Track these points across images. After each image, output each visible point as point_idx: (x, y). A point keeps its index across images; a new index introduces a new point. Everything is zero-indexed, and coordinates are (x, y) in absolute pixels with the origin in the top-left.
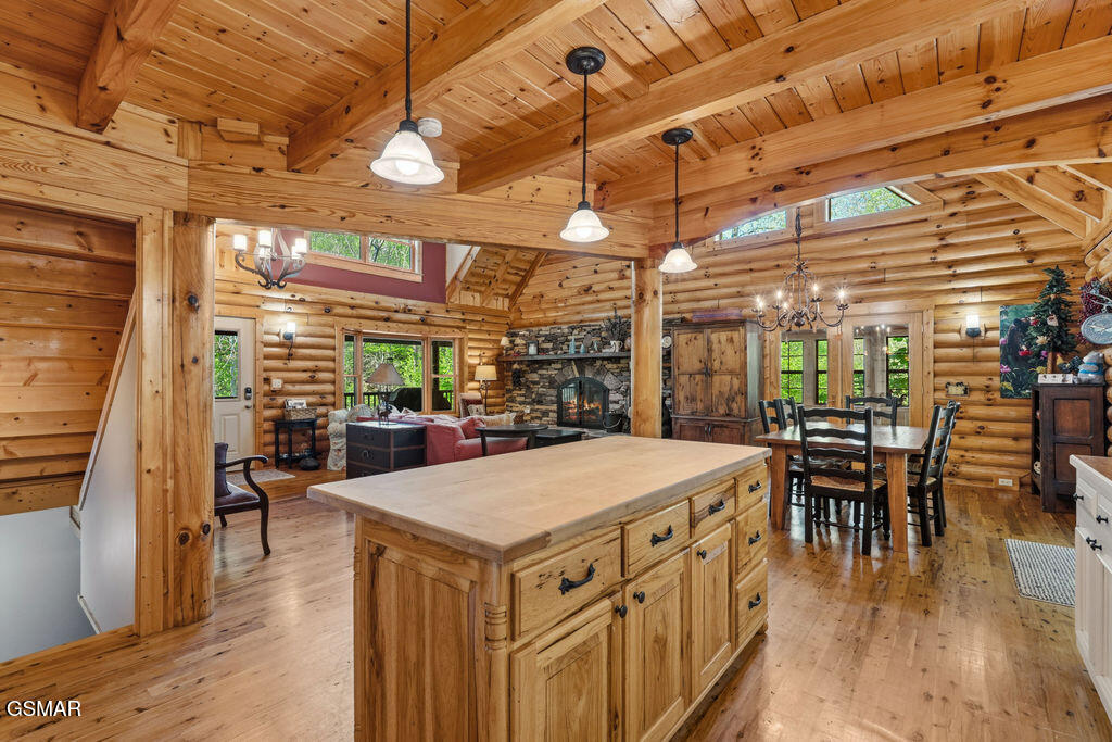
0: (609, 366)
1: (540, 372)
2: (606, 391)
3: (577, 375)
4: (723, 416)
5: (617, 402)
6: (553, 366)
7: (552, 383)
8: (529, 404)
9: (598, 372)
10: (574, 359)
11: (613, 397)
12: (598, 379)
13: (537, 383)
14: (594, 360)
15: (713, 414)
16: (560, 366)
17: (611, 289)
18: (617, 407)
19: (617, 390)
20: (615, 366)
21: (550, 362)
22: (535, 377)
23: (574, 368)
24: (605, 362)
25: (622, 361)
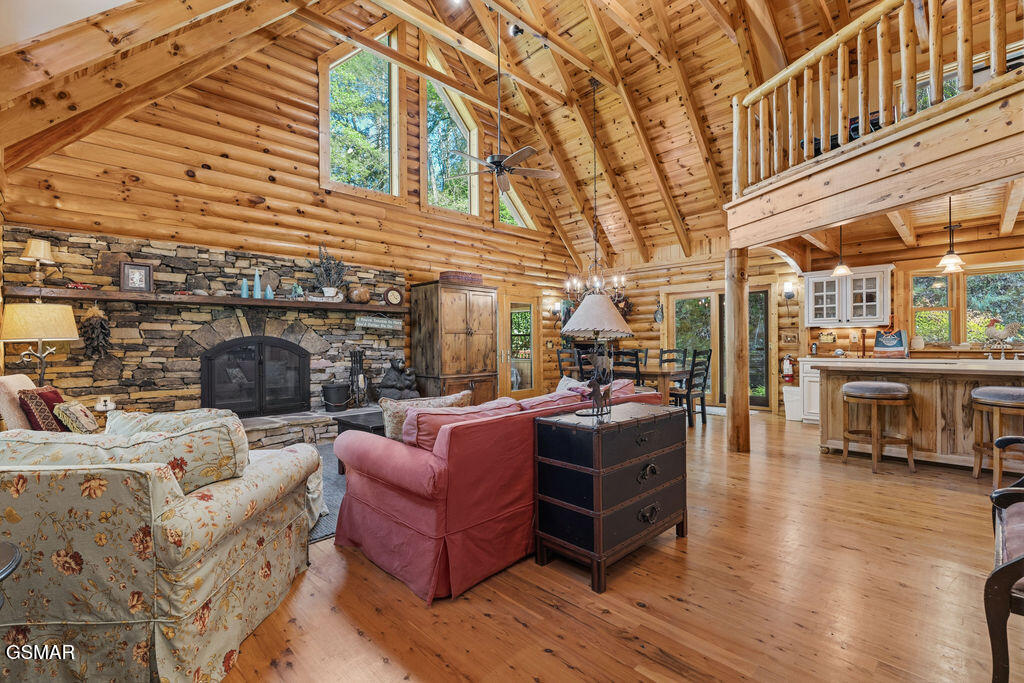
0: (307, 320)
1: (146, 326)
2: (305, 356)
3: (247, 333)
4: (481, 372)
5: (322, 371)
6: (185, 315)
7: (183, 347)
8: (110, 391)
9: (292, 329)
10: (242, 307)
11: (315, 363)
12: (291, 339)
13: (145, 347)
14: (284, 309)
15: (475, 370)
16: (205, 317)
17: (300, 213)
18: (324, 377)
19: (323, 354)
20: (320, 322)
21: (176, 308)
22: (132, 335)
23: (243, 321)
24: (303, 315)
25: (331, 315)
